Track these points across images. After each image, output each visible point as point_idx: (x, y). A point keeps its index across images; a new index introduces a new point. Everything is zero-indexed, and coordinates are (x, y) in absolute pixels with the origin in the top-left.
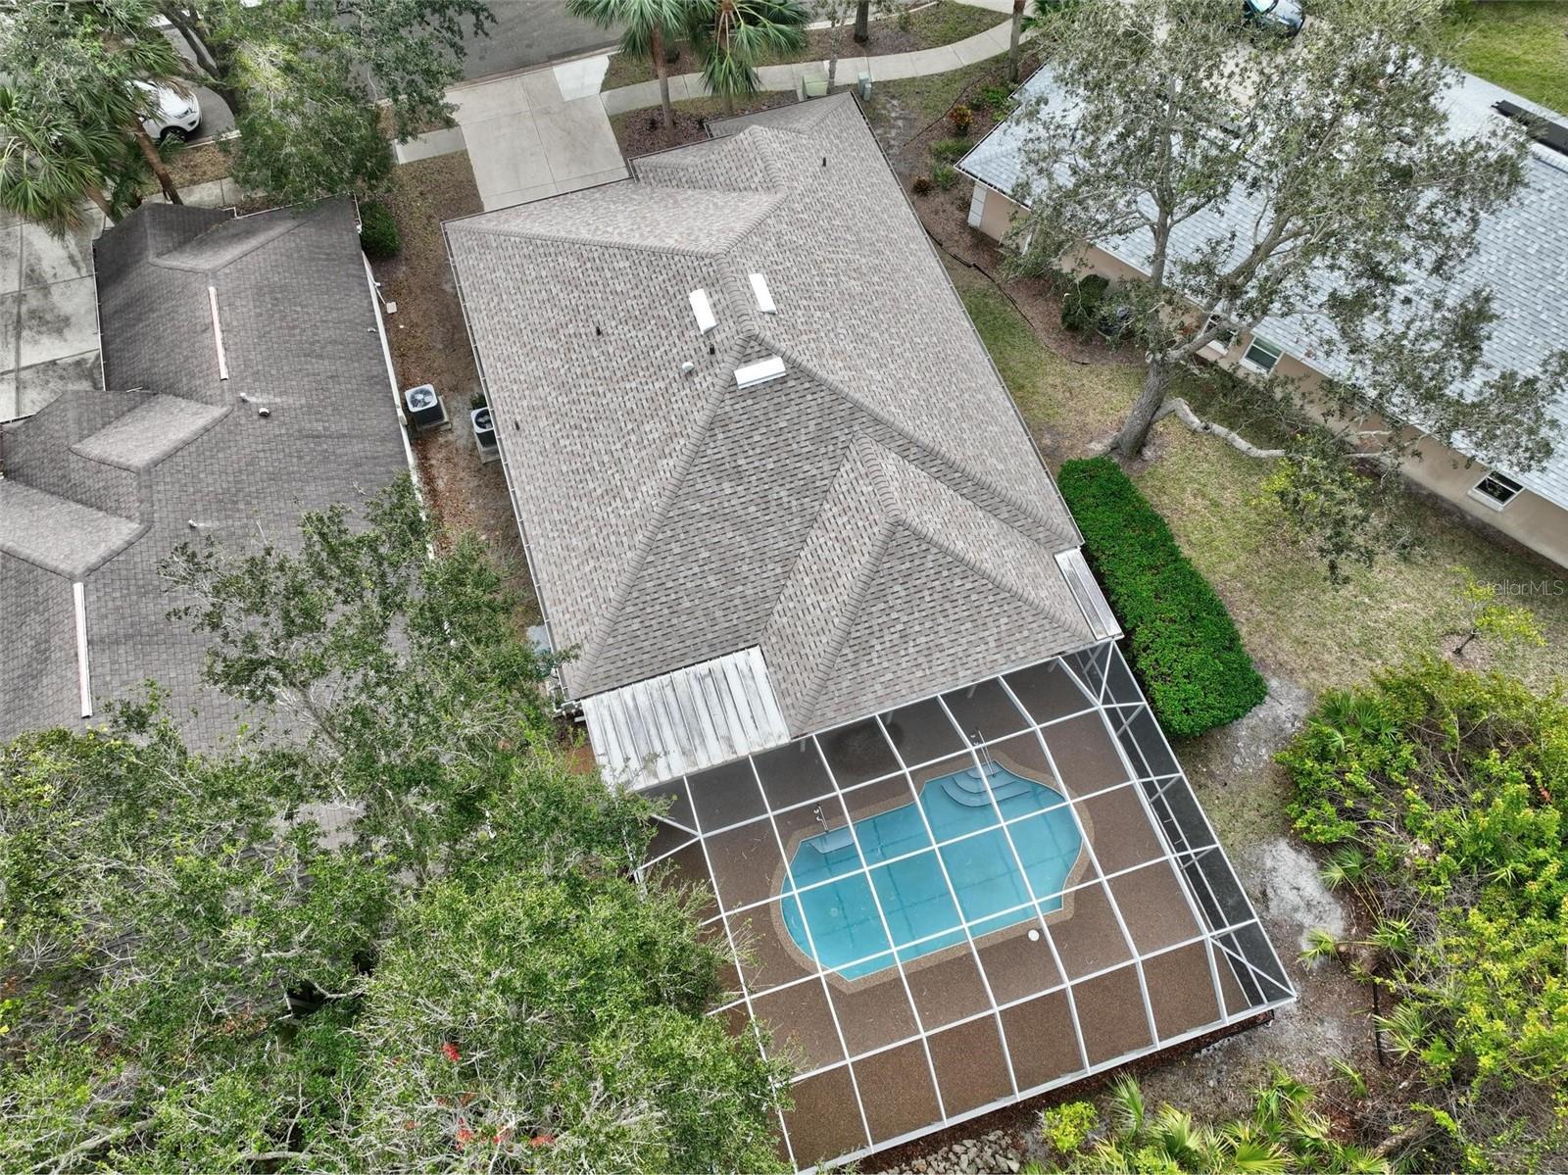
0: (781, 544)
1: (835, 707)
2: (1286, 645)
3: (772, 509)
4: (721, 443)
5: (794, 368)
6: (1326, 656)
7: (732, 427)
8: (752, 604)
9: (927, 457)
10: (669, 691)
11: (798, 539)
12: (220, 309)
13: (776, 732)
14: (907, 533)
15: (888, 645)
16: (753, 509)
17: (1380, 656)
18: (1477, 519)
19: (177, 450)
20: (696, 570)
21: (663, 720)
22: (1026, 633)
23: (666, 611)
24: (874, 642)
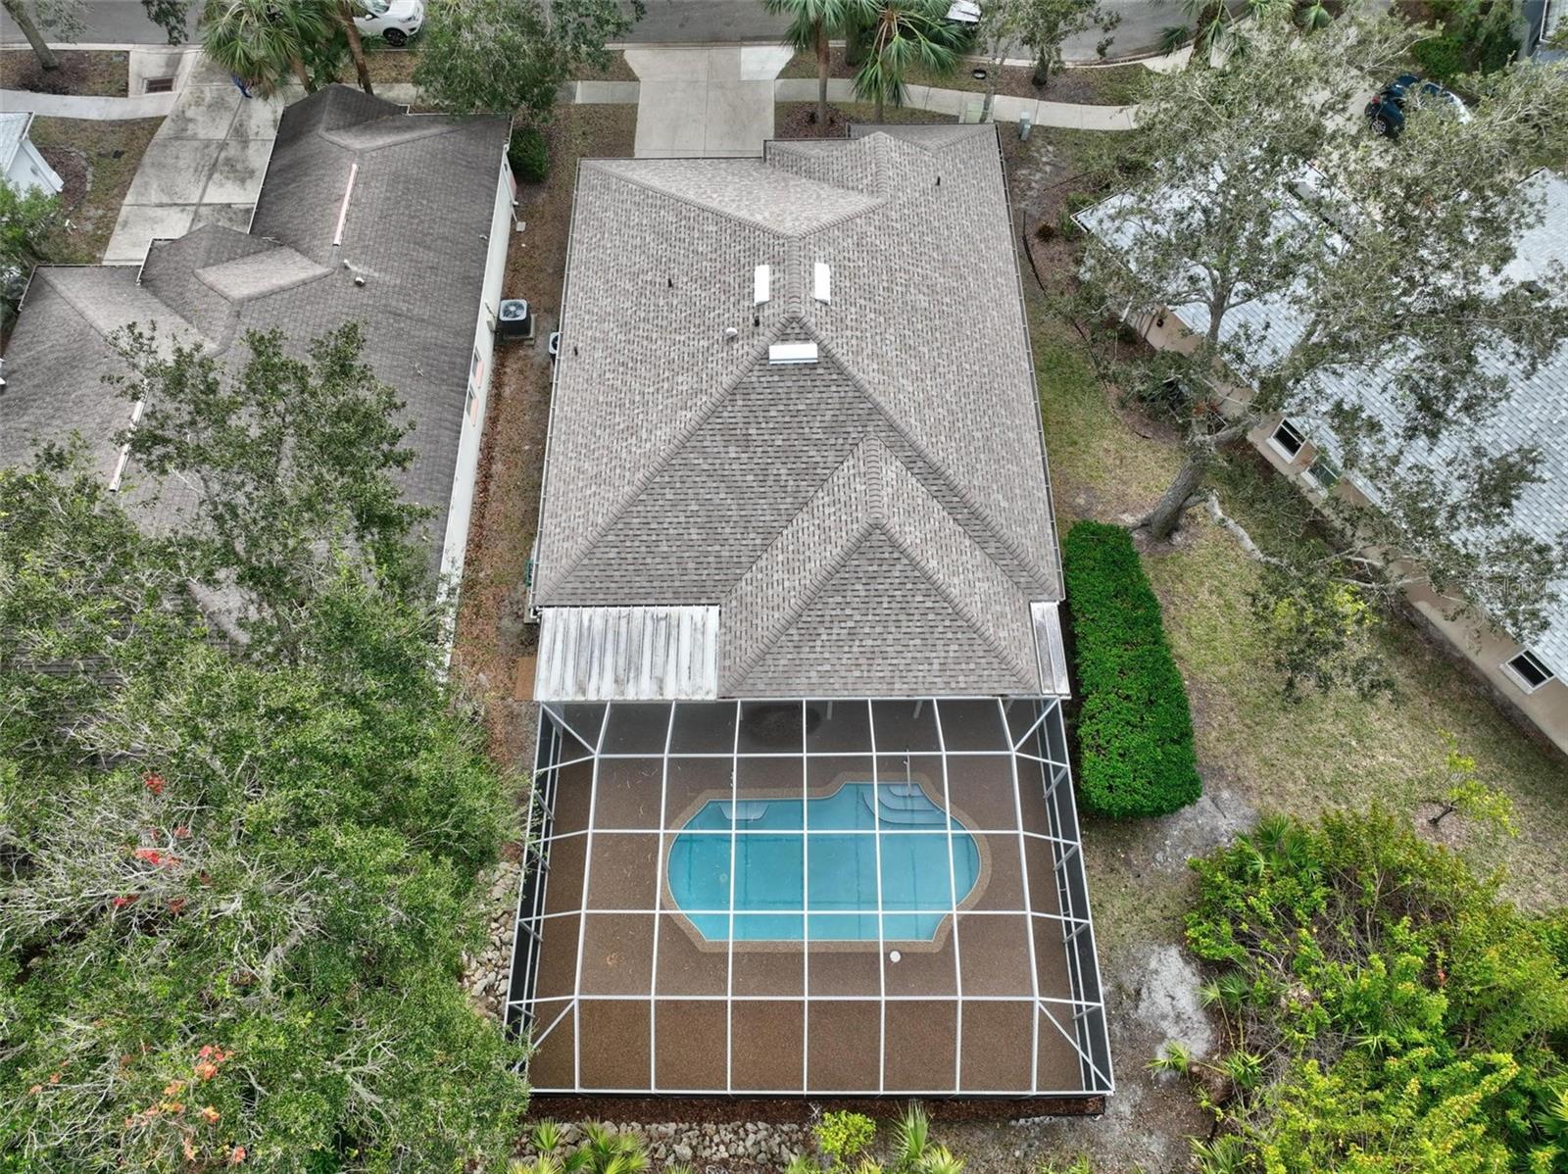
0: (768, 518)
1: (767, 681)
2: (1252, 761)
3: (769, 483)
4: (738, 411)
5: (827, 357)
6: (1290, 786)
7: (752, 397)
8: (724, 565)
9: (931, 474)
10: (623, 622)
11: (785, 518)
12: (355, 185)
13: (706, 688)
14: (883, 537)
15: (834, 637)
16: (750, 478)
17: (1348, 802)
18: (1505, 697)
19: (273, 293)
20: (682, 519)
21: (610, 647)
22: (972, 666)
23: (643, 549)
24: (822, 630)
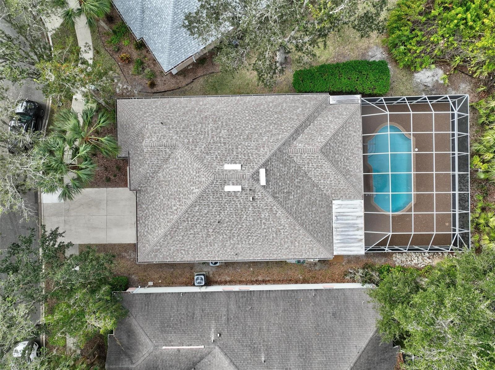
0: (309, 185)
1: (359, 185)
3: (300, 185)
4: (280, 196)
5: (264, 165)
7: (276, 191)
8: (322, 199)
10: (338, 230)
12: (172, 346)
13: (360, 203)
14: (324, 148)
15: (348, 164)
16: (299, 191)
20: (310, 213)
21: (347, 233)
22: (355, 123)
23: (318, 225)
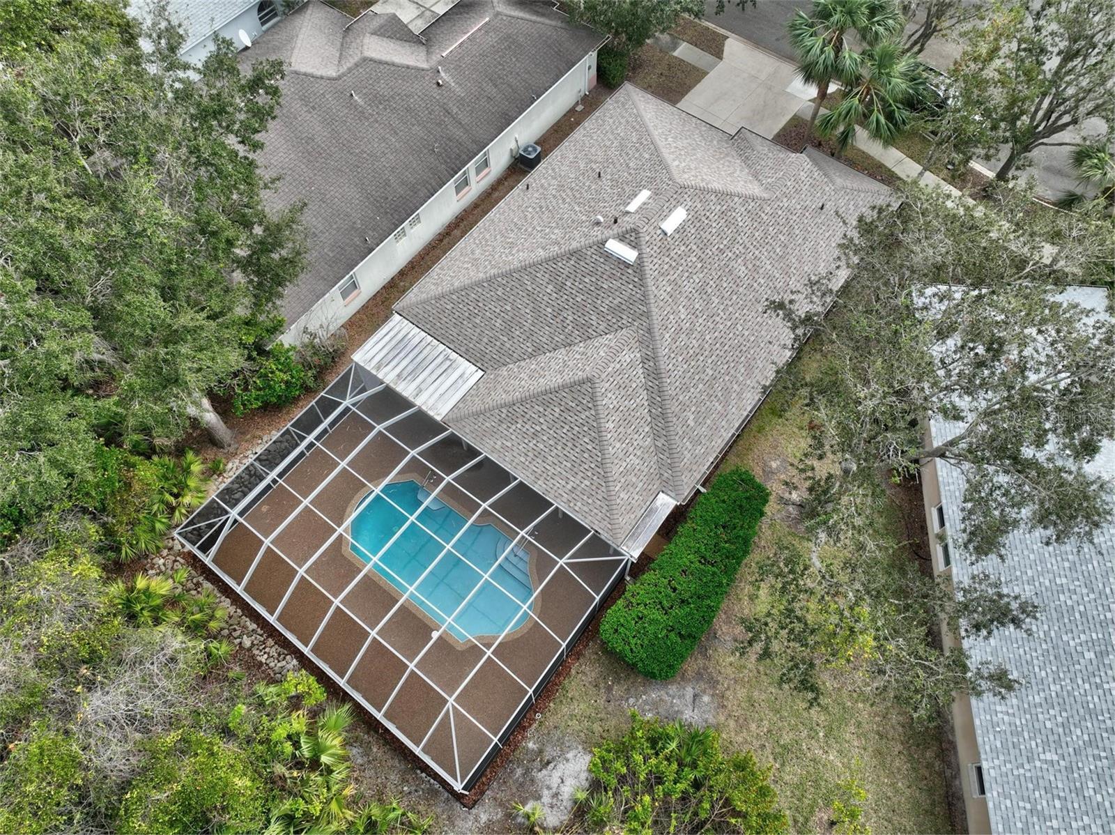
0: (544, 340)
1: (472, 429)
2: (742, 693)
3: (558, 320)
5: (639, 266)
6: (753, 726)
7: (581, 263)
8: (502, 352)
9: (654, 375)
10: (429, 348)
11: (553, 346)
12: (479, 29)
13: (439, 412)
14: (590, 390)
15: (524, 430)
16: (549, 310)
17: (783, 765)
18: (961, 789)
19: (386, 63)
20: (498, 311)
22: (590, 501)
23: (467, 314)
24: (520, 421)
